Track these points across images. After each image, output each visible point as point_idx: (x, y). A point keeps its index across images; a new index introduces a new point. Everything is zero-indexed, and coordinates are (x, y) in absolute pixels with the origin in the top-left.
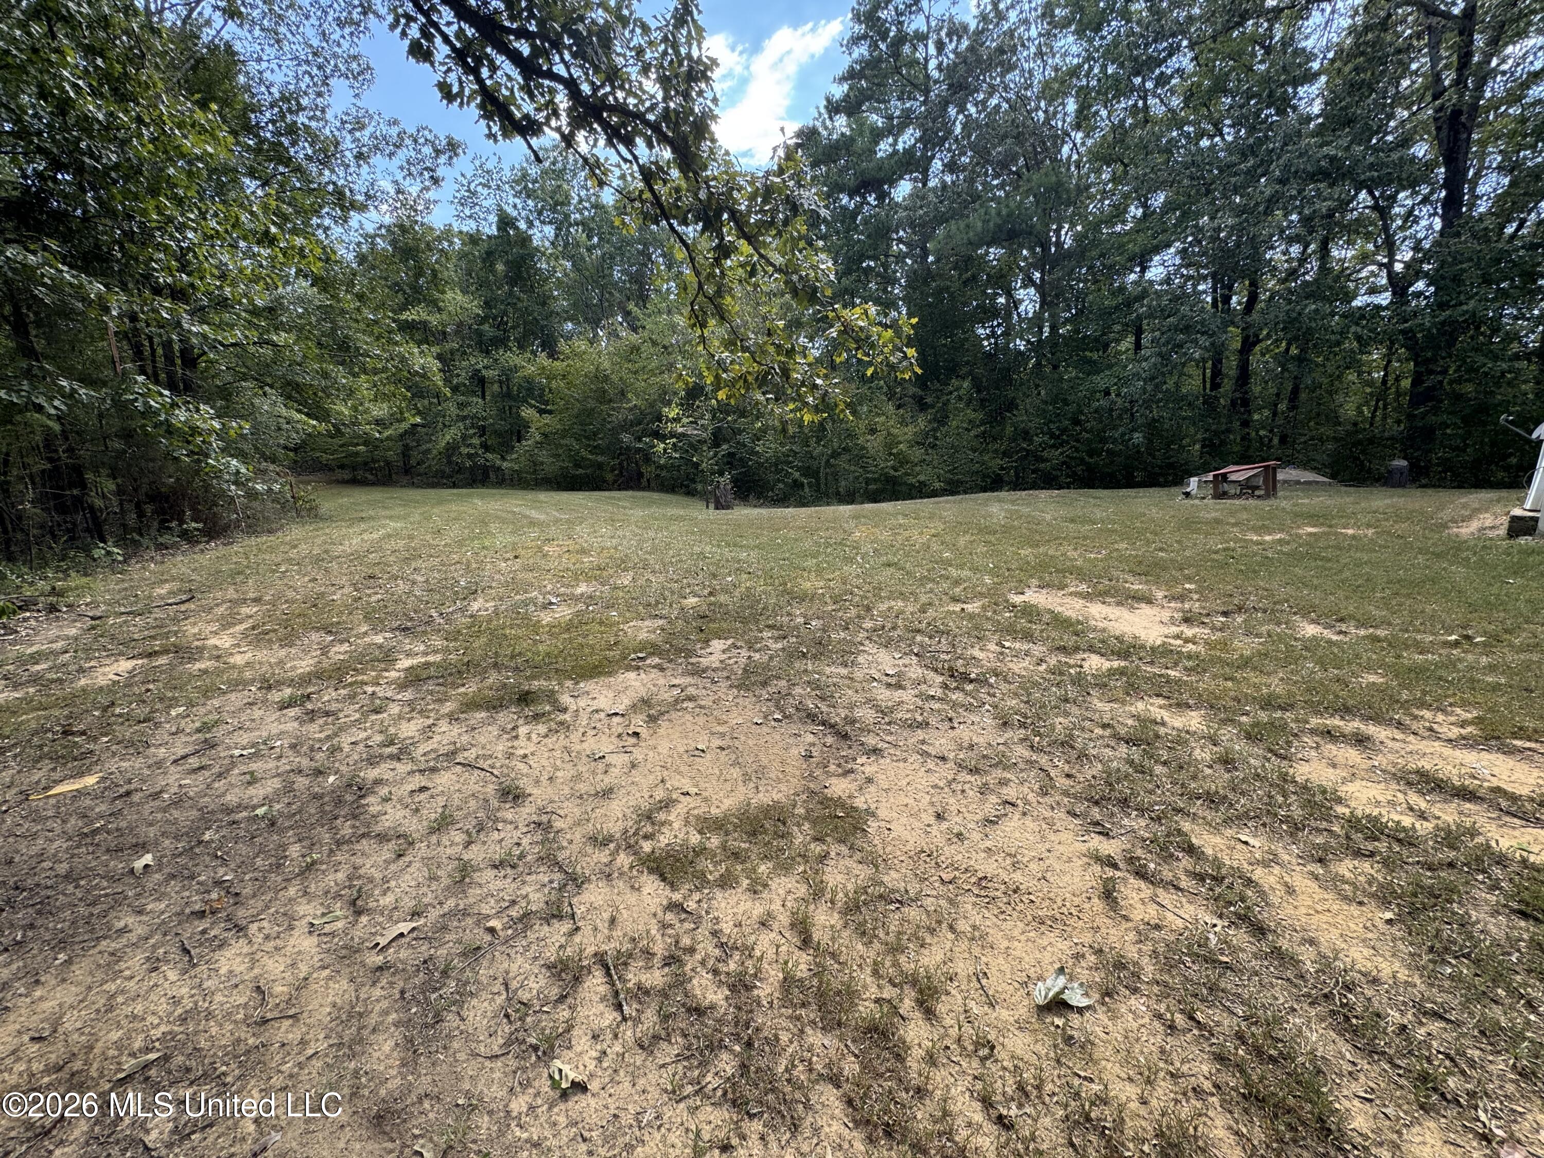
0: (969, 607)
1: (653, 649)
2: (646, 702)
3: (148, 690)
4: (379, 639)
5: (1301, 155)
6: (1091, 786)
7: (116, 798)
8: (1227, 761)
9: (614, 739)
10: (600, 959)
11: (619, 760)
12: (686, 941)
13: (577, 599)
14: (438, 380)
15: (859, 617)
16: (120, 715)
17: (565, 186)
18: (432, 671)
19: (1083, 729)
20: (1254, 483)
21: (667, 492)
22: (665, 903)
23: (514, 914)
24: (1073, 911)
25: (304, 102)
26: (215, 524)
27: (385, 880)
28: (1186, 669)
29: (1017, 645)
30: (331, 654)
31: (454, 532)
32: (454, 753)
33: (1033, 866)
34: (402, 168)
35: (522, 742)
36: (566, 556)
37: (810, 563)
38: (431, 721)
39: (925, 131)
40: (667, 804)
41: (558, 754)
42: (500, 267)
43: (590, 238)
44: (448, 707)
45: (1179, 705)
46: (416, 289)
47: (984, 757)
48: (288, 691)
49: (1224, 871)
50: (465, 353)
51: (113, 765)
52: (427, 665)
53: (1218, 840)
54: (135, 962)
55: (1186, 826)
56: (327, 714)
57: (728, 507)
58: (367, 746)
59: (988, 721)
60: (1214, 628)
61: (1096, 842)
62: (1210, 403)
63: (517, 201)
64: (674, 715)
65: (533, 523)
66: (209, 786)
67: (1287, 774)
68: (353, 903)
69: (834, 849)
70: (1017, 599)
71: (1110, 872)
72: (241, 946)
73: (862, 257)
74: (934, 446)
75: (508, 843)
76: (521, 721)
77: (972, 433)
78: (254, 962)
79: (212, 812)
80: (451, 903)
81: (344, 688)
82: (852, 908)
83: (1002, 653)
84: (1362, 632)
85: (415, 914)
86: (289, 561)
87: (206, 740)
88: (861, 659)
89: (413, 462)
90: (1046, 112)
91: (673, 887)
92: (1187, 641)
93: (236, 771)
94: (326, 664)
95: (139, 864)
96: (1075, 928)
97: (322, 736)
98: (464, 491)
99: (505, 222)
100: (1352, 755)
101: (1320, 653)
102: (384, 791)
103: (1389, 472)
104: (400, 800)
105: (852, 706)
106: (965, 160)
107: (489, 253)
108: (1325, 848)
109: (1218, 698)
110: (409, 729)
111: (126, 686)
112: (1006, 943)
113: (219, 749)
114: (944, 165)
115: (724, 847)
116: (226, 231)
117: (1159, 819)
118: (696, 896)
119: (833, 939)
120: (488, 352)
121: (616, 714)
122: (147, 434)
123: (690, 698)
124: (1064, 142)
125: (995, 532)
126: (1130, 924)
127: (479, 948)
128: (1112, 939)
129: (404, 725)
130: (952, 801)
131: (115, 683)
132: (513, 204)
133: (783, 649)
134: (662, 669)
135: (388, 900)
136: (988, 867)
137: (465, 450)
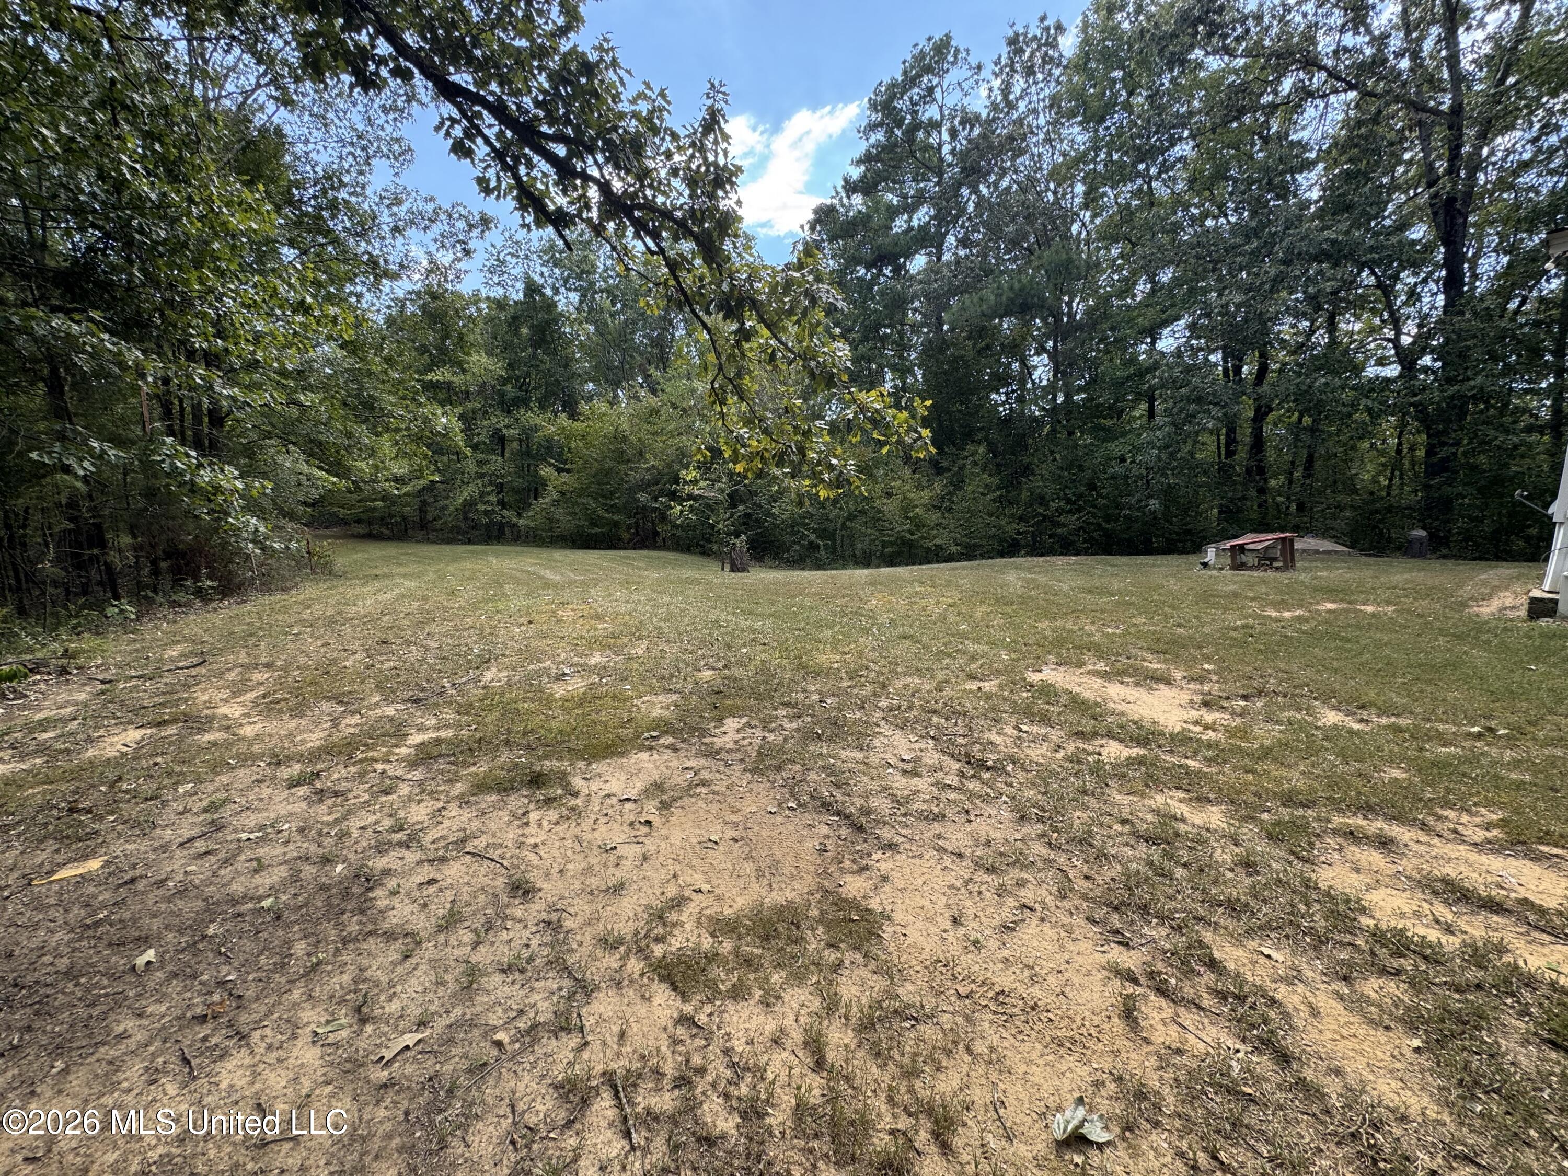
0: (986, 686)
1: (665, 727)
2: (659, 787)
3: (156, 764)
4: (390, 711)
5: (1302, 239)
6: (1109, 889)
7: (120, 886)
8: (1248, 865)
9: (625, 828)
10: (609, 1077)
11: (631, 851)
12: (697, 1060)
13: (592, 669)
14: (460, 440)
15: (874, 694)
16: (127, 792)
17: (592, 257)
18: (444, 748)
19: (1101, 825)
20: (1271, 554)
21: (682, 551)
22: (675, 1015)
23: (522, 1025)
24: (1092, 1031)
25: (346, 179)
26: (229, 581)
27: (391, 984)
28: (1205, 759)
29: (1035, 729)
30: (342, 727)
31: (469, 593)
32: (464, 841)
33: (1052, 980)
34: (435, 240)
35: (532, 829)
36: (581, 621)
37: (827, 633)
38: (441, 804)
39: (939, 211)
40: (678, 903)
41: (568, 843)
42: (525, 331)
43: (613, 304)
44: (459, 788)
45: (1199, 799)
46: (442, 350)
47: (1002, 854)
48: (297, 768)
49: (1246, 989)
50: (486, 412)
51: (118, 848)
52: (439, 741)
53: (1240, 953)
54: (134, 1072)
55: (1207, 936)
56: (336, 794)
57: (743, 570)
58: (376, 832)
59: (1006, 814)
60: (1234, 714)
61: (1117, 954)
62: (1225, 471)
63: (545, 269)
64: (687, 801)
65: (547, 585)
66: (215, 874)
67: (1309, 879)
68: (358, 1010)
69: (849, 956)
70: (1034, 677)
71: (1130, 989)
72: (241, 1057)
73: (879, 325)
74: (950, 510)
75: (516, 944)
76: (532, 806)
77: (989, 497)
78: (255, 1075)
79: (217, 903)
80: (458, 1011)
81: (354, 764)
82: (866, 1026)
83: (1019, 738)
84: (1384, 721)
85: (422, 1024)
86: (302, 622)
87: (213, 821)
88: (876, 742)
89: (430, 517)
90: (1055, 193)
91: (685, 998)
92: (1206, 727)
93: (243, 857)
94: (337, 737)
95: (141, 961)
96: (1094, 1052)
97: (330, 818)
98: (479, 548)
99: (532, 289)
100: (1375, 858)
101: (1341, 744)
102: (392, 883)
103: (1410, 542)
104: (408, 894)
105: (867, 795)
106: (978, 236)
107: (515, 318)
108: (1350, 965)
109: (1239, 793)
110: (419, 813)
111: (134, 759)
112: (1023, 1068)
113: (227, 831)
114: (958, 241)
115: (736, 952)
116: (264, 301)
117: (1180, 928)
118: (708, 1009)
119: (847, 1061)
120: (509, 412)
121: (628, 800)
122: (170, 493)
123: (704, 783)
124: (1073, 221)
125: (1012, 604)
126: (1151, 1048)
127: (485, 1064)
128: (1134, 1064)
129: (414, 808)
130: (969, 903)
131: (123, 755)
132: (540, 272)
133: (798, 730)
134: (675, 750)
135: (393, 1007)
136: (1005, 980)
137: (481, 507)
